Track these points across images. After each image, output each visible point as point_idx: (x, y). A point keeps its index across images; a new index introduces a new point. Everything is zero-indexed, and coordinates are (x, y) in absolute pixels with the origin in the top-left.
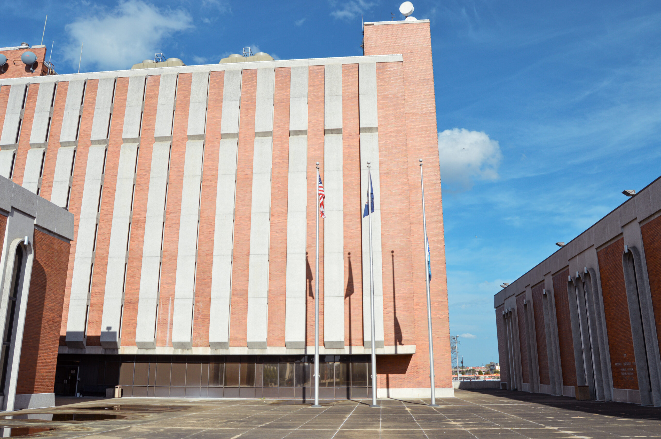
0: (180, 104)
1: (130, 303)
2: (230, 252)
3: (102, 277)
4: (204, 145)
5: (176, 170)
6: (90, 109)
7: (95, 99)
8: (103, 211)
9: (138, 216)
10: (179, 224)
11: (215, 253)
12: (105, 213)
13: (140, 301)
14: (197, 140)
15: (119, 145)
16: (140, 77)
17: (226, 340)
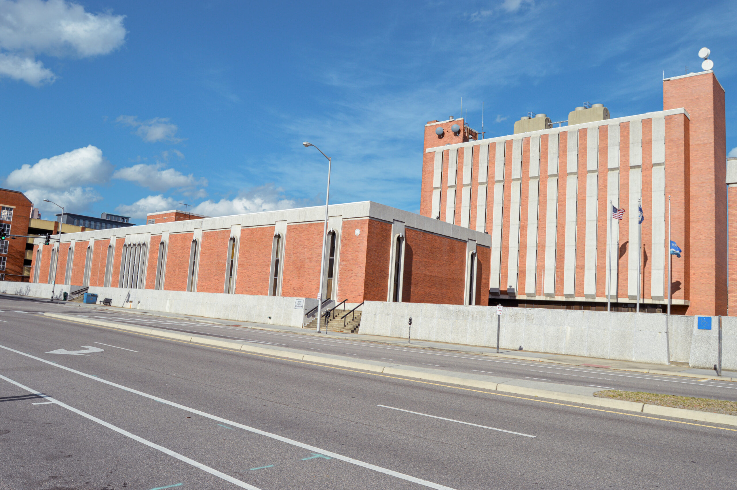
0: (543, 155)
1: (522, 272)
2: (574, 244)
3: (506, 258)
4: (558, 180)
5: (543, 195)
6: (493, 161)
7: (495, 155)
8: (504, 221)
9: (523, 224)
10: (546, 227)
11: (566, 244)
12: (506, 222)
13: (526, 271)
14: (554, 177)
15: (511, 182)
16: (518, 140)
17: (573, 293)
